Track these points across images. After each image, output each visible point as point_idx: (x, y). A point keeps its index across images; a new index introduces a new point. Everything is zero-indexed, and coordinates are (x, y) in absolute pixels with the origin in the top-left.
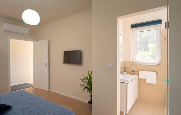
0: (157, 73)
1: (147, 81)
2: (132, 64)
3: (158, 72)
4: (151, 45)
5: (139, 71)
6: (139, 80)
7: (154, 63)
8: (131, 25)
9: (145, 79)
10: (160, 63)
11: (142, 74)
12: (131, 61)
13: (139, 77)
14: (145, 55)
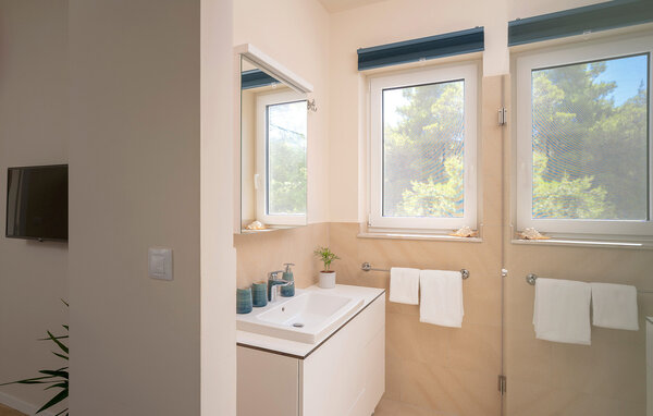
0: (465, 275)
1: (426, 316)
2: (363, 234)
3: (468, 274)
4: (453, 163)
5: (393, 269)
6: (393, 310)
7: (455, 231)
8: (359, 55)
9: (418, 307)
10: (477, 232)
11: (404, 284)
12: (361, 220)
13: (393, 298)
14: (433, 194)
